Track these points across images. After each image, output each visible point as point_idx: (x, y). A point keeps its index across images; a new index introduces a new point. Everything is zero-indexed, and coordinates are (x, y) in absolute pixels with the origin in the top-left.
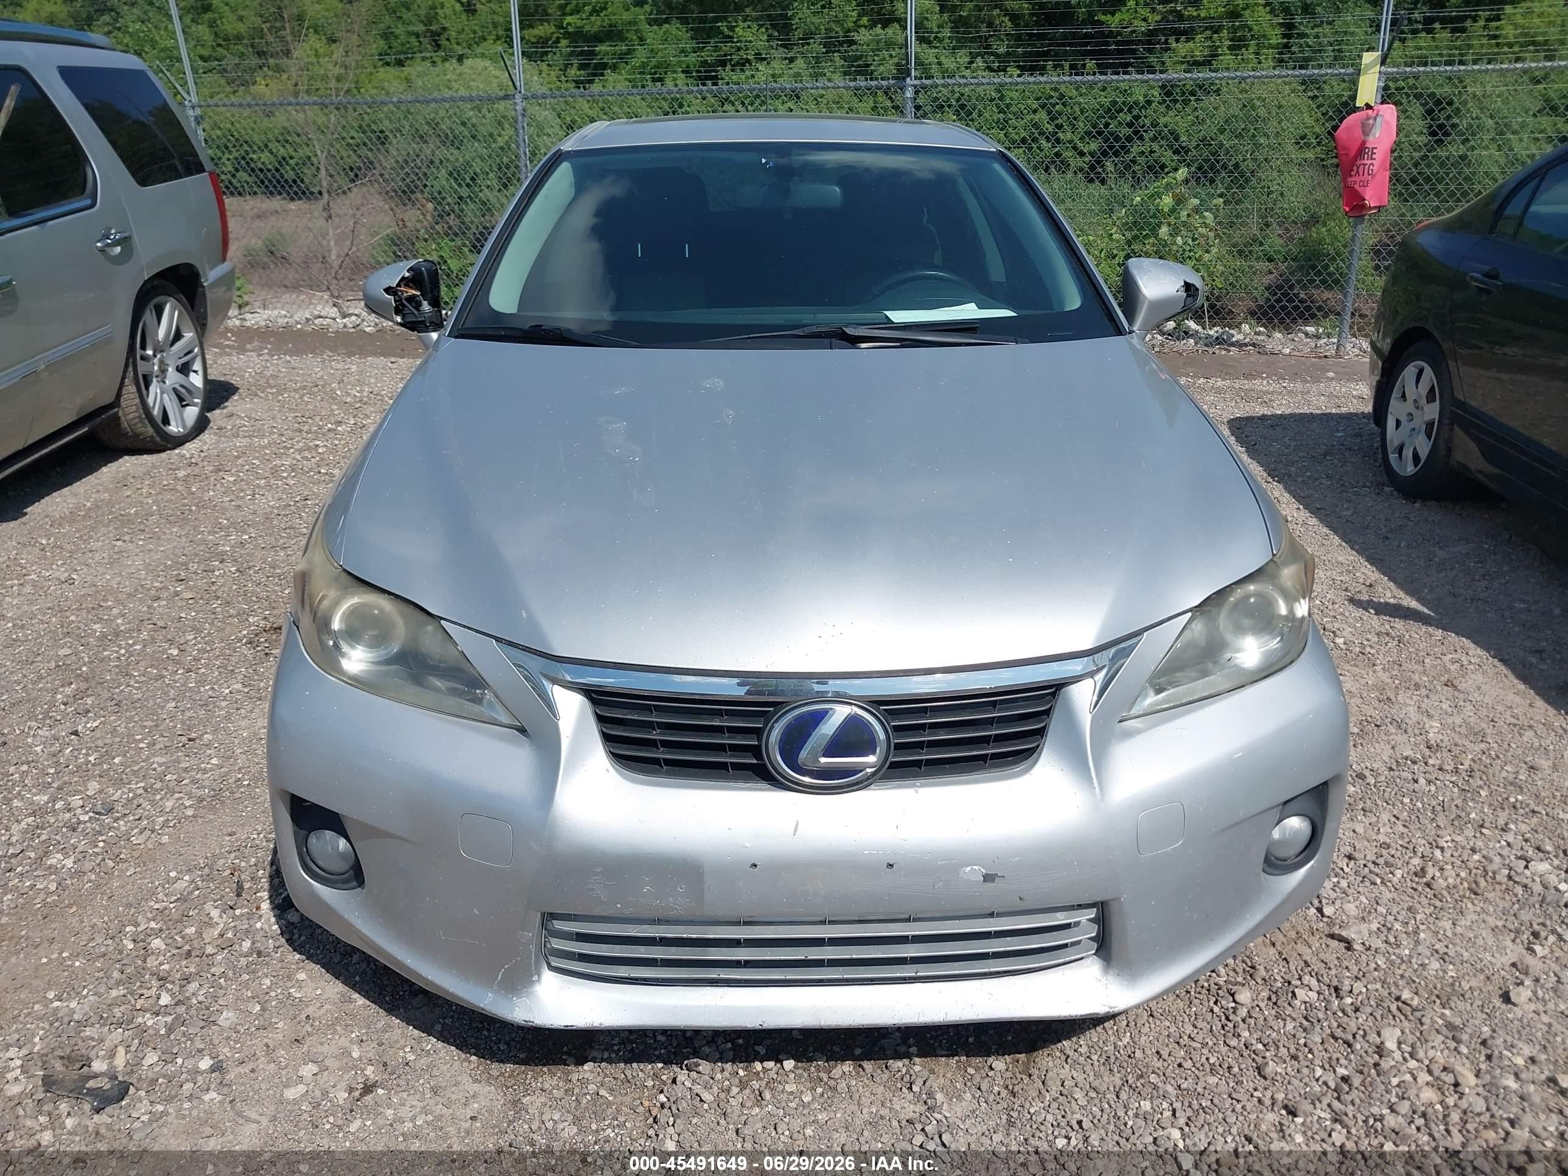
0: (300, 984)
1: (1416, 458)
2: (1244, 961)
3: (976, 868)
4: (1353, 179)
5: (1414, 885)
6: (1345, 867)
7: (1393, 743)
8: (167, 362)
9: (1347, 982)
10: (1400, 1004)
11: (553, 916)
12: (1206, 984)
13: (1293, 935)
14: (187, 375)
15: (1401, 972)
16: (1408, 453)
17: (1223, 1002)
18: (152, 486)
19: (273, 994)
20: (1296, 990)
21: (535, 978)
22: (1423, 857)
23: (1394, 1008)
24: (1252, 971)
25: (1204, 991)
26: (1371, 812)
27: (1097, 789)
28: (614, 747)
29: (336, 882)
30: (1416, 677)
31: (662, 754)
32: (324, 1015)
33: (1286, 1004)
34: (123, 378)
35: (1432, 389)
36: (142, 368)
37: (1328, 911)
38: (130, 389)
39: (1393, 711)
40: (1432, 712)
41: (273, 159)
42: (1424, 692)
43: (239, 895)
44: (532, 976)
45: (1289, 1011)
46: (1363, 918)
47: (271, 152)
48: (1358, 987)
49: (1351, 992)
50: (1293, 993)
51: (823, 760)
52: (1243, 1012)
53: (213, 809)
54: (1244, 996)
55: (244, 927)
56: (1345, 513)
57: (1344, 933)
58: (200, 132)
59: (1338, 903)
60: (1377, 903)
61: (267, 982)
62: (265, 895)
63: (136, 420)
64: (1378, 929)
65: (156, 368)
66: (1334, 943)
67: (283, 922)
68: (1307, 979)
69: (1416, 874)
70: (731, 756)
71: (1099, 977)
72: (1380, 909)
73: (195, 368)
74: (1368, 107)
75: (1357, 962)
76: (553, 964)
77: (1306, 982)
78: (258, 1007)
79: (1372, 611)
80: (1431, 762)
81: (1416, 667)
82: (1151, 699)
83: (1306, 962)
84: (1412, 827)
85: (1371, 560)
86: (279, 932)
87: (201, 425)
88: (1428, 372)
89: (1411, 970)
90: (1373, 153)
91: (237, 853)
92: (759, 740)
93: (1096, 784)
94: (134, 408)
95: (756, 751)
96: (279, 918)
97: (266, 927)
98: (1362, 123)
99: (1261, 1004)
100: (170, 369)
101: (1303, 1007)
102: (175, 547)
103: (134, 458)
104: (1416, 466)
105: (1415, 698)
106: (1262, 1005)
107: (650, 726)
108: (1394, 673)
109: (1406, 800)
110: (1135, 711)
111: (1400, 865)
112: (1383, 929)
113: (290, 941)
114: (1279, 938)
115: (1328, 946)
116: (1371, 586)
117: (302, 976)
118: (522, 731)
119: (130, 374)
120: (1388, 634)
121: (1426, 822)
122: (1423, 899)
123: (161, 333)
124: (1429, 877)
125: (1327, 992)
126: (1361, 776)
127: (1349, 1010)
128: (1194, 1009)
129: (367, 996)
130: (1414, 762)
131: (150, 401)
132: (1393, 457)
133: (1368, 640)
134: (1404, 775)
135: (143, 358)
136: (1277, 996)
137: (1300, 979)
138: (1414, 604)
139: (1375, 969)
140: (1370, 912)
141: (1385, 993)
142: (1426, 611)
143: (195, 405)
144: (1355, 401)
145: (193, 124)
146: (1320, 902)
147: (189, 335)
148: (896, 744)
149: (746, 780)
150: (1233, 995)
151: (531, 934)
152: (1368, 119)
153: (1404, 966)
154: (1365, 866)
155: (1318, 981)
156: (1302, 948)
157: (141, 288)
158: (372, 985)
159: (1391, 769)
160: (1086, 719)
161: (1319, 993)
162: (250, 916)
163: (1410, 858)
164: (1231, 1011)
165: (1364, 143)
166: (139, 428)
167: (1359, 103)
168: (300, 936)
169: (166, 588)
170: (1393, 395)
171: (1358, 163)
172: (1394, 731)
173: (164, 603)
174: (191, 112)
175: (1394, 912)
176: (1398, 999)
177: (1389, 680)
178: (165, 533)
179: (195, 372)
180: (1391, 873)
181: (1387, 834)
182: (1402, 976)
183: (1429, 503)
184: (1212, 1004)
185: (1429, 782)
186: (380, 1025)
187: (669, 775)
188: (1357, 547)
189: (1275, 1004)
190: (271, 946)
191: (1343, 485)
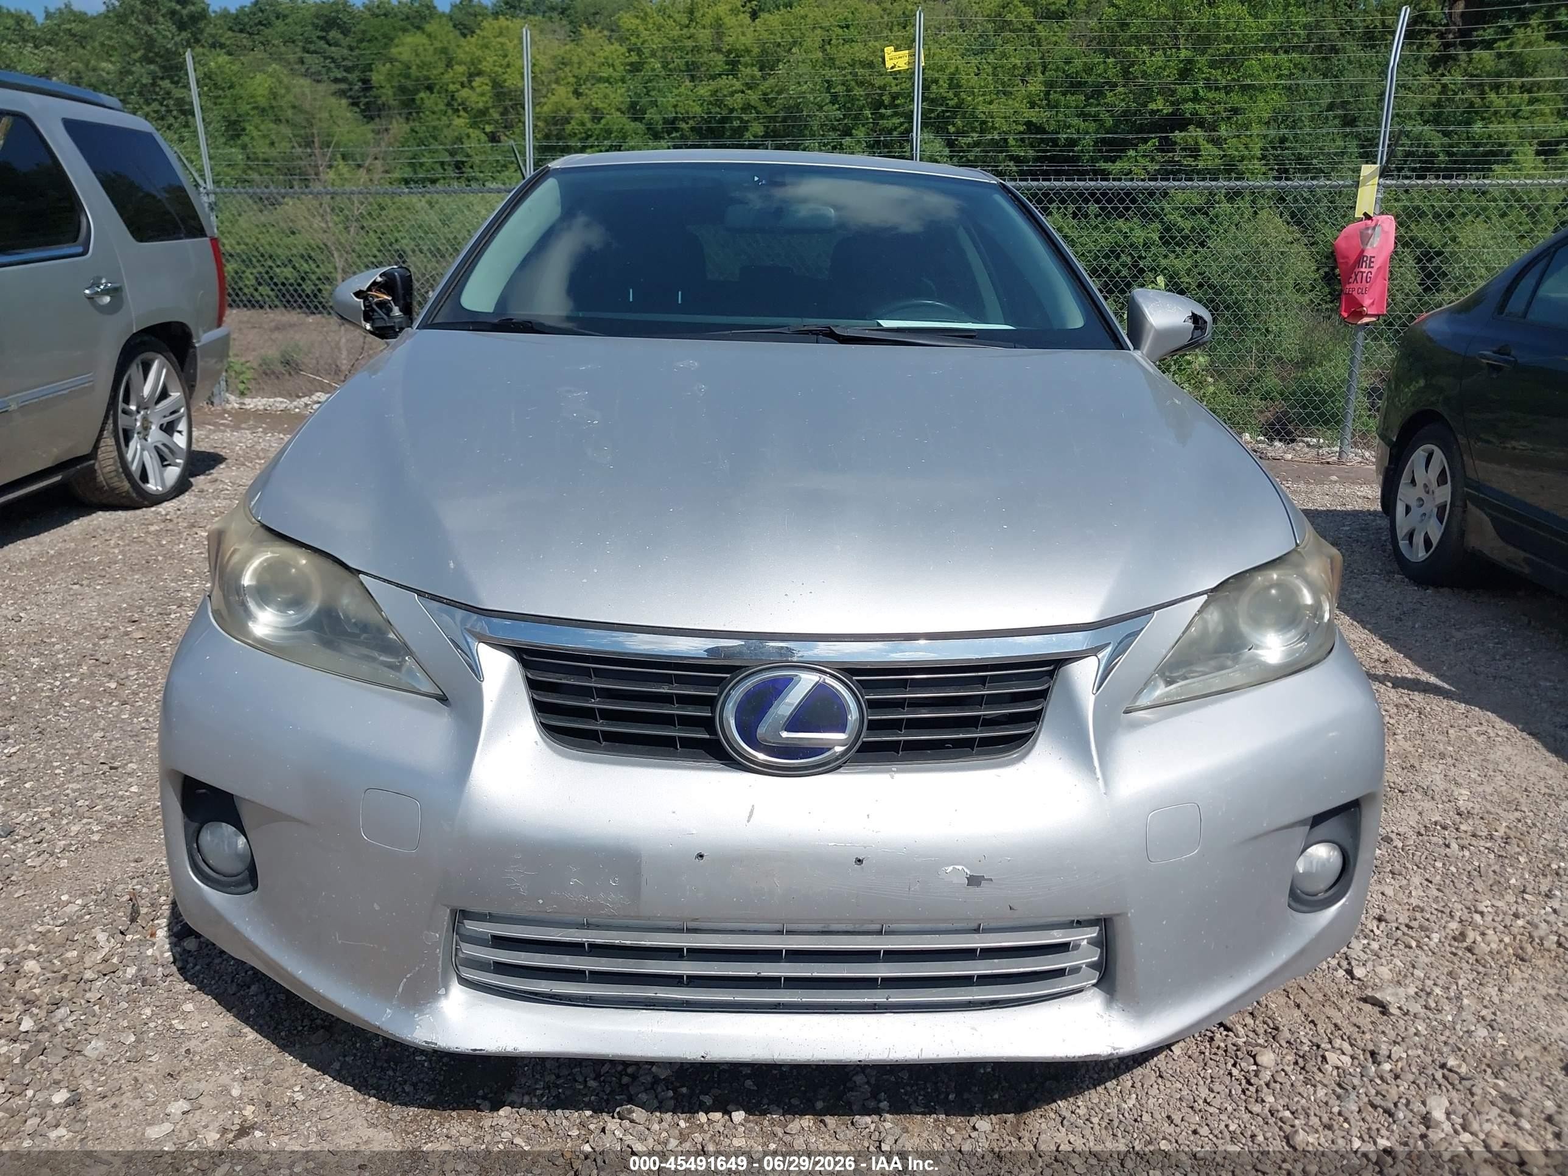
0: (185, 1016)
1: (1428, 543)
2: (1265, 1023)
3: (960, 867)
4: (1351, 286)
5: (1454, 950)
6: (1375, 929)
7: (1420, 809)
8: (151, 419)
9: (1384, 1046)
10: (1445, 1071)
11: (465, 914)
12: (1222, 1045)
13: (1319, 996)
14: (171, 435)
15: (1444, 1038)
16: (1419, 540)
17: (1243, 1064)
18: (121, 538)
19: (152, 1025)
20: (1327, 1053)
21: (442, 991)
22: (1461, 921)
23: (1439, 1075)
24: (1274, 1032)
25: (1220, 1052)
26: (1400, 874)
27: (1101, 781)
28: (546, 718)
29: (229, 885)
30: (1441, 747)
31: (600, 726)
32: (207, 1049)
33: (1315, 1069)
34: (102, 430)
35: (1443, 471)
36: (123, 421)
37: (1359, 972)
38: (108, 441)
39: (1418, 779)
40: (1460, 781)
41: (296, 274)
42: (1450, 761)
43: (133, 920)
44: (438, 989)
45: (1319, 1076)
46: (1399, 982)
47: (294, 267)
48: (1398, 1051)
49: (1389, 1057)
50: (1324, 1058)
51: (785, 734)
52: (1266, 1076)
53: (123, 836)
54: (1267, 1058)
55: (133, 954)
56: (1355, 596)
57: (1378, 996)
58: (213, 218)
59: (1370, 964)
60: (1414, 967)
61: (148, 1011)
62: (164, 922)
63: (113, 474)
64: (1416, 993)
65: (138, 424)
66: (1367, 1007)
67: (179, 949)
68: (1338, 1042)
69: (1454, 939)
70: (679, 731)
71: (1101, 1013)
72: (1416, 972)
73: (180, 428)
74: (1367, 217)
75: (1394, 1028)
76: (464, 975)
77: (1337, 1046)
78: (133, 1038)
79: (1389, 684)
80: (1463, 827)
81: (1440, 737)
82: (1161, 690)
83: (1336, 1025)
84: (1446, 891)
85: (1385, 639)
86: (171, 959)
87: (182, 487)
88: (1438, 454)
89: (1455, 1037)
90: (1371, 262)
91: (141, 879)
92: (713, 711)
93: (1099, 774)
94: (111, 461)
95: (708, 724)
96: (173, 945)
97: (157, 954)
98: (1361, 233)
99: (1286, 1068)
100: (153, 427)
101: (1335, 1073)
102: (134, 592)
103: (107, 513)
104: (1427, 551)
105: (1440, 766)
106: (1288, 1069)
107: (587, 692)
108: (1417, 742)
109: (1439, 864)
110: (1143, 701)
111: (1436, 929)
112: (1421, 994)
113: (182, 970)
114: (1304, 1000)
115: (1360, 1010)
116: (1386, 661)
117: (189, 1007)
118: (443, 699)
119: (110, 426)
120: (1407, 706)
121: (1463, 886)
122: (1464, 965)
123: (147, 390)
124: (1469, 941)
125: (1362, 1057)
126: (1388, 840)
127: (1389, 1077)
128: (1210, 1071)
129: (260, 1031)
130: (1444, 828)
131: (129, 456)
132: (1403, 544)
133: (1386, 711)
134: (1434, 839)
135: (125, 412)
136: (1305, 1060)
137: (1330, 1042)
138: (1433, 680)
139: (1416, 1034)
140: (1405, 976)
141: (1429, 1060)
142: (1446, 686)
143: (176, 465)
144: (1360, 501)
145: (207, 209)
146: (1349, 964)
147: (175, 395)
148: (870, 721)
149: (695, 758)
150: (1254, 1057)
151: (438, 935)
152: (1367, 228)
153: (1447, 1033)
154: (1397, 928)
155: (1351, 1045)
156: (1330, 1011)
157: (128, 341)
158: (268, 1018)
159: (1419, 834)
160: (1088, 701)
161: (1353, 1057)
162: (141, 943)
163: (1447, 922)
164: (1253, 1074)
165: (1363, 251)
166: (116, 483)
167: (1358, 214)
168: (195, 965)
169: (116, 628)
170: (1403, 481)
171: (1357, 270)
172: (1420, 797)
173: (112, 641)
174: (205, 199)
175: (1433, 976)
176: (1443, 1066)
177: (1412, 749)
178: (126, 580)
179: (180, 432)
180: (1428, 937)
181: (1420, 898)
182: (1445, 1043)
183: (1442, 590)
184: (1229, 1066)
185: (1462, 848)
186: (269, 1062)
187: (607, 750)
188: (1368, 626)
189: (1303, 1068)
190: (160, 974)
191: (1352, 572)
